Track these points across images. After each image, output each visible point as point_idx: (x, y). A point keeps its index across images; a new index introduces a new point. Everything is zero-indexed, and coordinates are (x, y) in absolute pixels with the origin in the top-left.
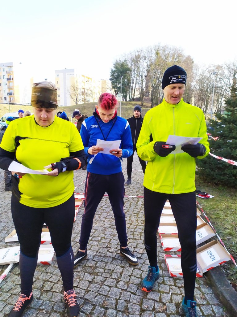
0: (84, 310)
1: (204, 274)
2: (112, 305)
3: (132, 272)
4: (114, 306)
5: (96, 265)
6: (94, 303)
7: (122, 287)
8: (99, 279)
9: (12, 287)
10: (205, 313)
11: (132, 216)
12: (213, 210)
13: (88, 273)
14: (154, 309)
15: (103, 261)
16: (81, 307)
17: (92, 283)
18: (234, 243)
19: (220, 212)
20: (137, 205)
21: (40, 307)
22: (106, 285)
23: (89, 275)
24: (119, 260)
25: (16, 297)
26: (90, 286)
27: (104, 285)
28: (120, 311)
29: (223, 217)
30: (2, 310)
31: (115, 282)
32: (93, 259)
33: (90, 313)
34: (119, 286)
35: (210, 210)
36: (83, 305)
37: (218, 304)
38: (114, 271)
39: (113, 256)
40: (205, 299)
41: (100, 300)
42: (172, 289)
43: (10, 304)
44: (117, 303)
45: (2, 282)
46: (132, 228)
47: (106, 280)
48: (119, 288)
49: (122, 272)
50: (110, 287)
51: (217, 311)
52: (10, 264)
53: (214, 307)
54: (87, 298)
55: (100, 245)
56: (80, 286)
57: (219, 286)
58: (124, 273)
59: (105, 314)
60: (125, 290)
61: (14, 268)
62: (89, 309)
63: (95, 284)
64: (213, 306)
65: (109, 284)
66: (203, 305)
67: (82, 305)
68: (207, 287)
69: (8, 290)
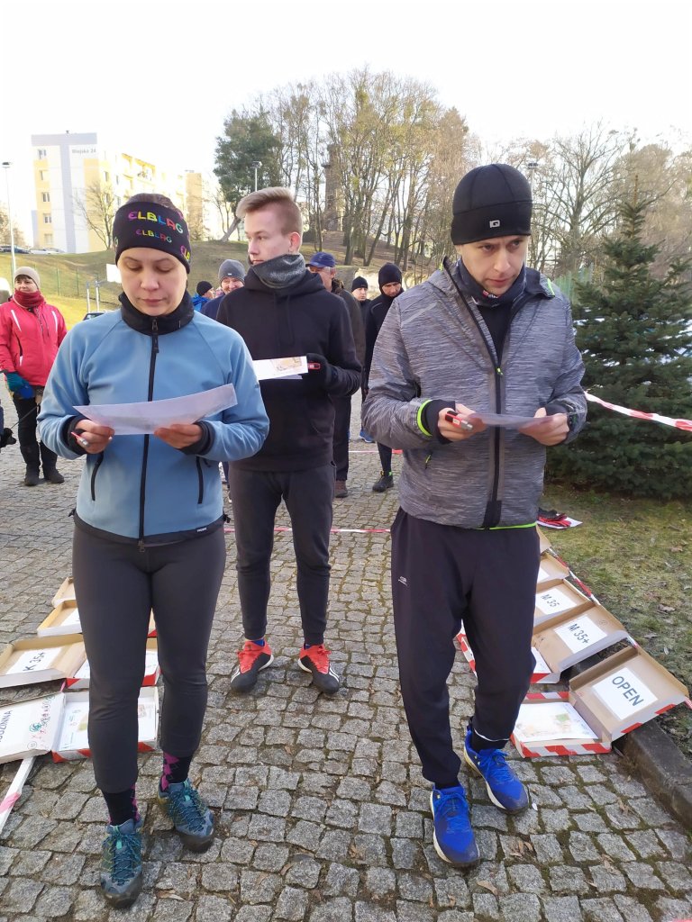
0: (297, 877)
1: (613, 744)
2: (377, 854)
3: (410, 753)
4: (384, 860)
5: (295, 741)
6: (323, 856)
7: (391, 801)
8: (318, 780)
9: (49, 830)
10: (641, 852)
11: (365, 588)
12: (587, 560)
13: (278, 766)
14: (500, 854)
15: (315, 728)
16: (285, 869)
17: (298, 797)
18: (666, 652)
19: (608, 566)
20: (371, 555)
21: (156, 882)
22: (344, 796)
23: (284, 772)
24: (360, 721)
25: (70, 860)
26: (296, 805)
27: (337, 797)
28: (404, 871)
29: (617, 576)
30: (34, 907)
31: (368, 786)
32: (283, 721)
33: (318, 886)
34: (382, 798)
35: (578, 561)
36: (289, 865)
37: (670, 824)
38: (354, 753)
39: (341, 711)
40: (632, 812)
41: (336, 844)
42: (534, 792)
43: (57, 885)
44: (389, 849)
45: (9, 817)
46: (373, 624)
47: (338, 783)
48: (383, 804)
49: (380, 754)
50: (355, 802)
51: (672, 845)
52: (21, 760)
53: (662, 835)
54: (297, 843)
55: (291, 680)
56: (267, 806)
57: (667, 775)
58: (387, 759)
59: (362, 882)
60: (402, 808)
61: (39, 770)
62: (311, 873)
63: (310, 798)
64: (657, 830)
65: (352, 793)
66: (632, 830)
67: (286, 864)
68: (629, 778)
69: (38, 840)
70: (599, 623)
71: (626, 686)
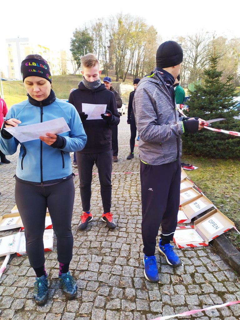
0: (101, 292)
1: (209, 243)
2: (129, 283)
3: (140, 248)
4: (131, 285)
5: (101, 246)
6: (110, 285)
7: (134, 265)
8: (108, 259)
9: (16, 279)
10: (219, 279)
11: (124, 193)
12: (200, 180)
13: (95, 254)
14: (171, 282)
15: (107, 241)
16: (98, 290)
17: (102, 265)
18: (227, 211)
19: (207, 182)
20: (126, 181)
21: (53, 296)
22: (117, 264)
23: (97, 256)
24: (123, 238)
25: (23, 290)
26: (101, 268)
27: (115, 264)
28: (138, 289)
29: (210, 186)
30: (11, 306)
31: (126, 260)
32: (96, 239)
33: (109, 295)
34: (131, 264)
35: (197, 181)
36: (99, 288)
37: (228, 269)
38: (121, 249)
39: (116, 235)
40: (216, 266)
41: (115, 281)
42: (182, 260)
43: (19, 298)
44: (133, 282)
45: (2, 276)
46: (127, 205)
47: (116, 259)
48: (131, 266)
49: (130, 249)
50: (121, 266)
51: (229, 276)
52: (6, 256)
53: (226, 273)
54: (102, 281)
55: (99, 225)
56: (91, 268)
57: (227, 253)
58: (132, 251)
59: (124, 293)
60: (138, 267)
61: (12, 259)
62: (106, 291)
63: (106, 265)
64: (224, 271)
65: (120, 263)
66: (216, 272)
67: (98, 288)
68: (215, 254)
69: (12, 283)
70: (204, 202)
71: (213, 223)
